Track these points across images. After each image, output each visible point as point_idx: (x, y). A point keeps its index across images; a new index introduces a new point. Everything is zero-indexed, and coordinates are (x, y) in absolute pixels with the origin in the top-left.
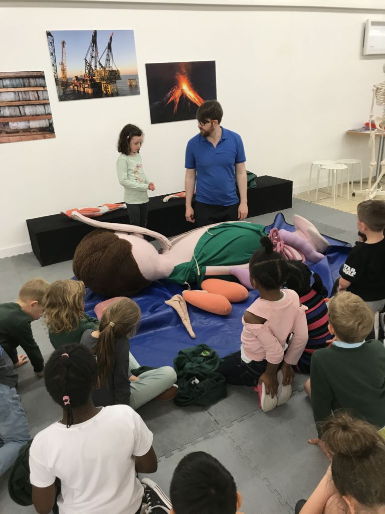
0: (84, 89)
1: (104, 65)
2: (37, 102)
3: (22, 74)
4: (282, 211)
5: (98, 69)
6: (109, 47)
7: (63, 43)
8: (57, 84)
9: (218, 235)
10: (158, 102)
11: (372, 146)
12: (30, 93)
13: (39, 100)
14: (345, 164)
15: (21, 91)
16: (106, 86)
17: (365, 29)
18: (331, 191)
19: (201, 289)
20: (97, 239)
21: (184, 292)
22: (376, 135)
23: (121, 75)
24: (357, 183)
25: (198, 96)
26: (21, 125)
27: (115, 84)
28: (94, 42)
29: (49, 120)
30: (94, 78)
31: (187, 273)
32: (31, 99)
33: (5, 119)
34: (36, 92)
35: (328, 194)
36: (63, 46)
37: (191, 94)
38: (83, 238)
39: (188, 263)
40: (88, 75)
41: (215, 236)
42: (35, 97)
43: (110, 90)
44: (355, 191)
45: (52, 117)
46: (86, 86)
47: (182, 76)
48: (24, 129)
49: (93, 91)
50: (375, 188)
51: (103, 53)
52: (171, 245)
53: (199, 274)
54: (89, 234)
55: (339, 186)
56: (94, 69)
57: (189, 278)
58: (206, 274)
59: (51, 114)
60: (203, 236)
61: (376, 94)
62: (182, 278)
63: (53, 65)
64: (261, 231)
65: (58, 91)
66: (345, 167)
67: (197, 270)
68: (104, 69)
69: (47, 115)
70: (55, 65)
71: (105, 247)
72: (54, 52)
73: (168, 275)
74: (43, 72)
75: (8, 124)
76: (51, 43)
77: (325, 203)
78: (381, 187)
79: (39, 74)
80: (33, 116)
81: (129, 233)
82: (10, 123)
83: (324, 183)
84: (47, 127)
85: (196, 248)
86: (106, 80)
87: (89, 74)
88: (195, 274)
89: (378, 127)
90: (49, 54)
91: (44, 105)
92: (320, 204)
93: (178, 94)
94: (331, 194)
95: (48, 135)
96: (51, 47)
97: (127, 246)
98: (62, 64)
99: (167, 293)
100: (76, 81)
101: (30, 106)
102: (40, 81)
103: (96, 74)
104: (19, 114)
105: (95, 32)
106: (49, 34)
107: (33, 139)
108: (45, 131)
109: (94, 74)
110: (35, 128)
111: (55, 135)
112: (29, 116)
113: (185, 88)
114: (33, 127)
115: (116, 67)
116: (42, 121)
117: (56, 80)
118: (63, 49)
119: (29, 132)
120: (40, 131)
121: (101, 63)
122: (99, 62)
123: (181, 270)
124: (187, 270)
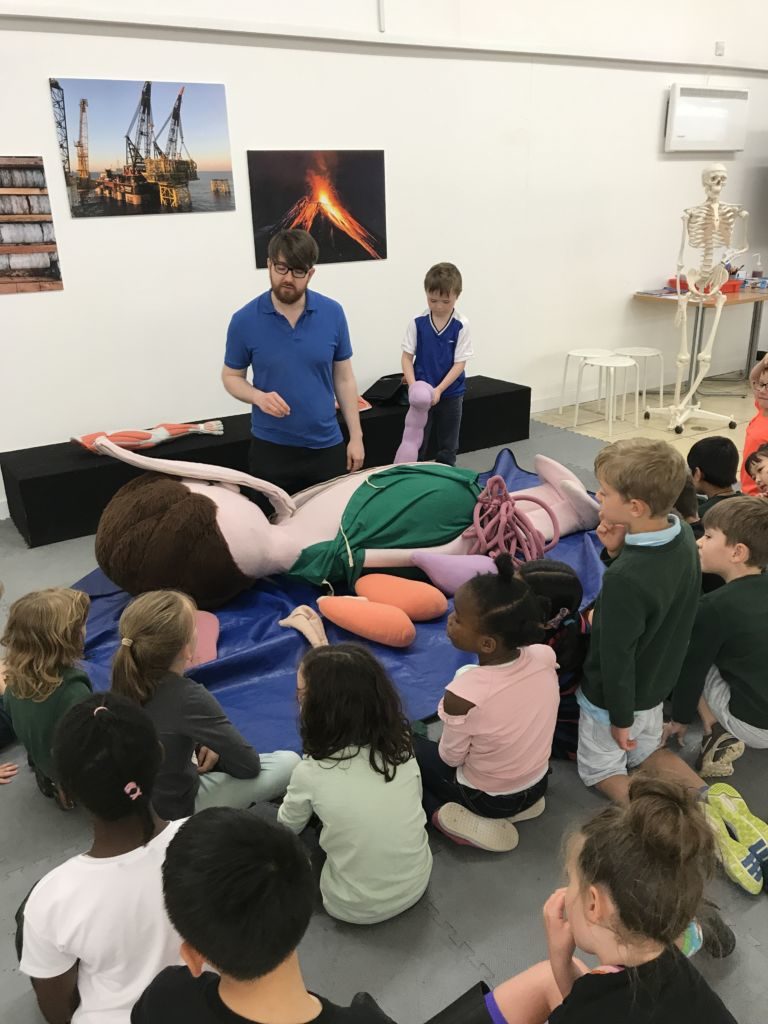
0: (123, 195)
1: (164, 150)
2: (28, 218)
4: (510, 446)
5: (152, 157)
6: (176, 115)
7: (84, 104)
8: (68, 184)
9: (388, 490)
10: (271, 227)
11: (681, 325)
12: (14, 199)
13: (30, 213)
14: (631, 357)
16: (167, 191)
17: (668, 103)
18: (603, 407)
19: (355, 594)
20: (147, 493)
21: (321, 600)
22: (689, 304)
23: (198, 170)
24: (653, 393)
25: (350, 218)
27: (185, 189)
28: (146, 103)
29: (50, 253)
30: (143, 174)
31: (328, 562)
32: (15, 211)
34: (24, 197)
35: (598, 413)
36: (83, 110)
37: (335, 213)
38: (117, 491)
39: (329, 543)
40: (131, 168)
41: (382, 490)
42: (22, 207)
43: (175, 198)
44: (649, 409)
45: (56, 249)
46: (128, 189)
47: (317, 178)
49: (142, 199)
50: (688, 403)
51: (163, 128)
52: (294, 507)
53: (351, 565)
54: (130, 483)
55: (620, 398)
56: (143, 156)
57: (331, 572)
58: (366, 564)
59: (54, 243)
60: (359, 490)
61: (688, 227)
62: (317, 574)
63: (61, 146)
64: (471, 483)
65: (71, 197)
66: (631, 362)
67: (348, 557)
68: (165, 158)
69: (46, 243)
70: (65, 145)
71: (164, 509)
72: (65, 120)
73: (288, 566)
74: (41, 159)
76: (58, 102)
77: (593, 432)
78: (699, 403)
79: (32, 163)
80: (17, 244)
81: (211, 483)
83: (590, 392)
84: (46, 269)
85: (347, 513)
86: (167, 180)
87: (134, 166)
88: (344, 564)
89: (692, 287)
90: (54, 125)
91: (41, 223)
92: (583, 433)
93: (310, 212)
94: (604, 414)
95: (47, 285)
96: (58, 110)
97: (208, 508)
98: (80, 145)
99: (285, 601)
100: (107, 179)
101: (12, 226)
102: (32, 177)
103: (148, 167)
105: (148, 85)
106: (54, 84)
107: (18, 291)
108: (43, 275)
109: (144, 167)
110: (22, 269)
111: (62, 285)
112: (9, 244)
113: (325, 201)
114: (18, 266)
115: (188, 155)
116: (35, 255)
117: (68, 176)
118: (82, 115)
119: (9, 276)
120: (31, 276)
121: (159, 146)
122: (155, 145)
123: (317, 556)
124: (327, 556)
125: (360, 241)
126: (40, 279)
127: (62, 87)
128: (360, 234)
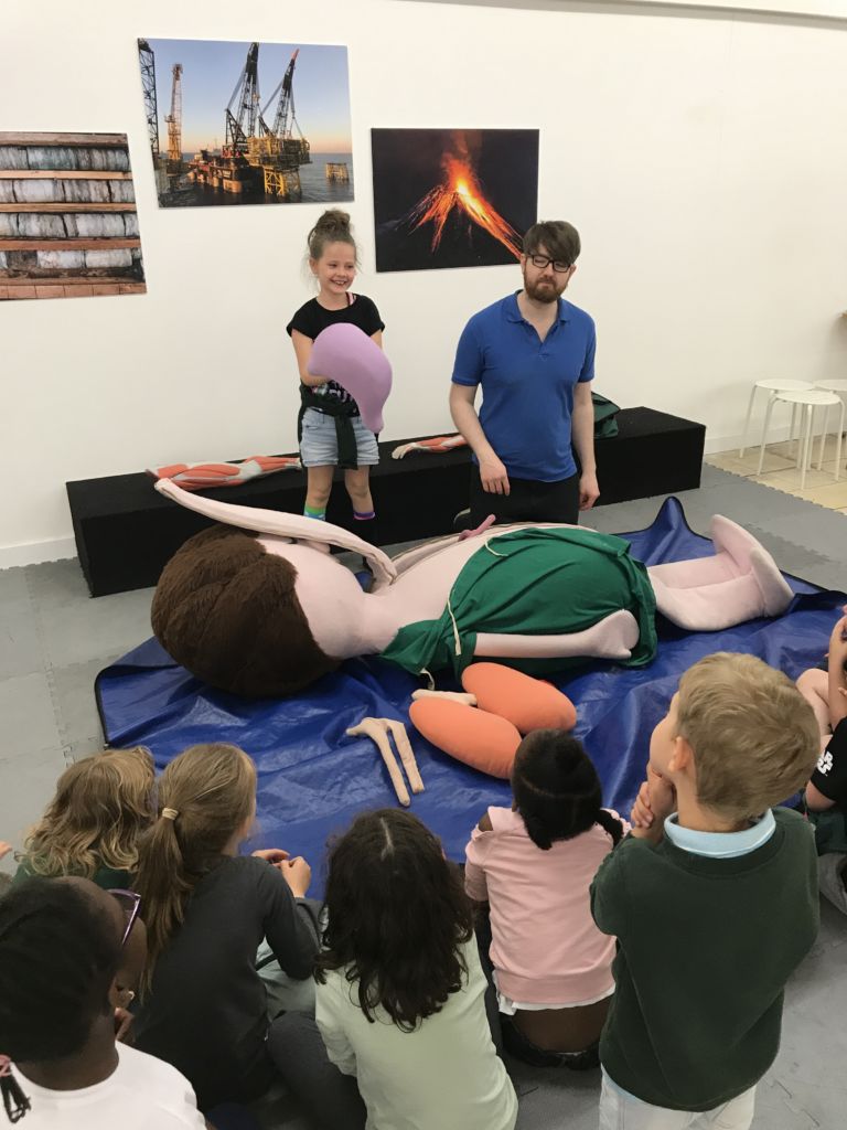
0: (221, 181)
1: (270, 126)
2: (108, 207)
3: (74, 139)
4: (674, 495)
5: (257, 134)
6: (287, 85)
7: (177, 69)
8: (156, 167)
10: (396, 222)
12: (92, 184)
13: (111, 202)
14: (835, 392)
15: (70, 180)
16: (273, 177)
18: (795, 451)
19: (464, 691)
23: (310, 151)
25: (494, 213)
26: (67, 259)
27: (295, 174)
28: (251, 69)
29: (132, 250)
30: (245, 155)
31: (429, 647)
32: (93, 199)
33: (27, 242)
34: (104, 182)
35: (789, 458)
36: (177, 77)
37: (475, 206)
40: (231, 148)
41: (504, 559)
42: (102, 194)
43: (282, 186)
45: (140, 244)
46: (227, 174)
47: (455, 163)
48: (74, 269)
49: (243, 187)
51: (272, 98)
53: (458, 652)
55: (817, 440)
56: (246, 134)
59: (138, 238)
63: (150, 122)
65: (159, 183)
66: (834, 399)
67: (455, 642)
68: (272, 135)
69: (129, 238)
70: (154, 120)
72: (155, 89)
74: (125, 137)
75: (36, 256)
76: (147, 68)
77: (780, 483)
79: (115, 142)
80: (95, 238)
82: (40, 254)
83: (779, 431)
84: (127, 268)
86: (274, 163)
87: (235, 146)
90: (141, 95)
91: (123, 214)
92: (768, 484)
93: (444, 204)
94: (795, 460)
95: (128, 287)
96: (146, 77)
98: (171, 120)
100: (202, 162)
101: (89, 216)
102: (115, 158)
103: (252, 148)
104: (61, 231)
105: (255, 47)
106: (143, 46)
107: (94, 294)
108: (123, 276)
109: (247, 147)
110: (100, 268)
111: (145, 287)
112: (85, 238)
113: (464, 191)
114: (95, 265)
115: (300, 132)
116: (115, 251)
117: (156, 157)
118: (174, 85)
119: (85, 276)
120: (109, 276)
121: (265, 121)
122: (261, 120)
123: (416, 638)
124: (429, 640)
125: (503, 241)
126: (120, 280)
127: (152, 49)
128: (504, 232)
